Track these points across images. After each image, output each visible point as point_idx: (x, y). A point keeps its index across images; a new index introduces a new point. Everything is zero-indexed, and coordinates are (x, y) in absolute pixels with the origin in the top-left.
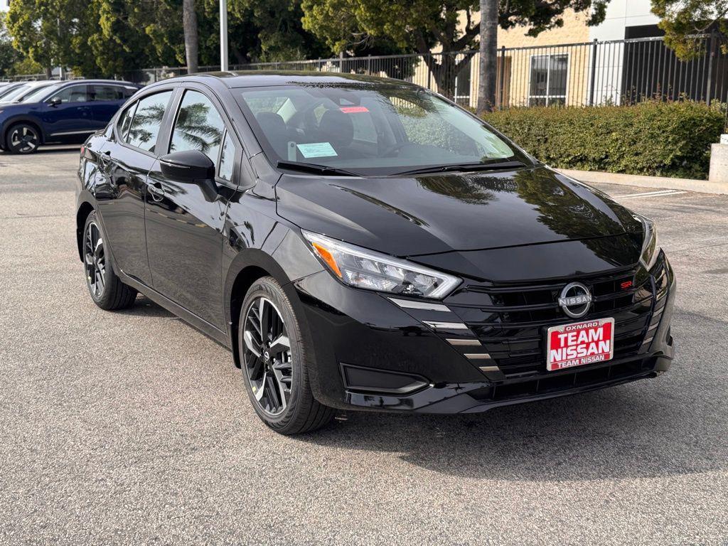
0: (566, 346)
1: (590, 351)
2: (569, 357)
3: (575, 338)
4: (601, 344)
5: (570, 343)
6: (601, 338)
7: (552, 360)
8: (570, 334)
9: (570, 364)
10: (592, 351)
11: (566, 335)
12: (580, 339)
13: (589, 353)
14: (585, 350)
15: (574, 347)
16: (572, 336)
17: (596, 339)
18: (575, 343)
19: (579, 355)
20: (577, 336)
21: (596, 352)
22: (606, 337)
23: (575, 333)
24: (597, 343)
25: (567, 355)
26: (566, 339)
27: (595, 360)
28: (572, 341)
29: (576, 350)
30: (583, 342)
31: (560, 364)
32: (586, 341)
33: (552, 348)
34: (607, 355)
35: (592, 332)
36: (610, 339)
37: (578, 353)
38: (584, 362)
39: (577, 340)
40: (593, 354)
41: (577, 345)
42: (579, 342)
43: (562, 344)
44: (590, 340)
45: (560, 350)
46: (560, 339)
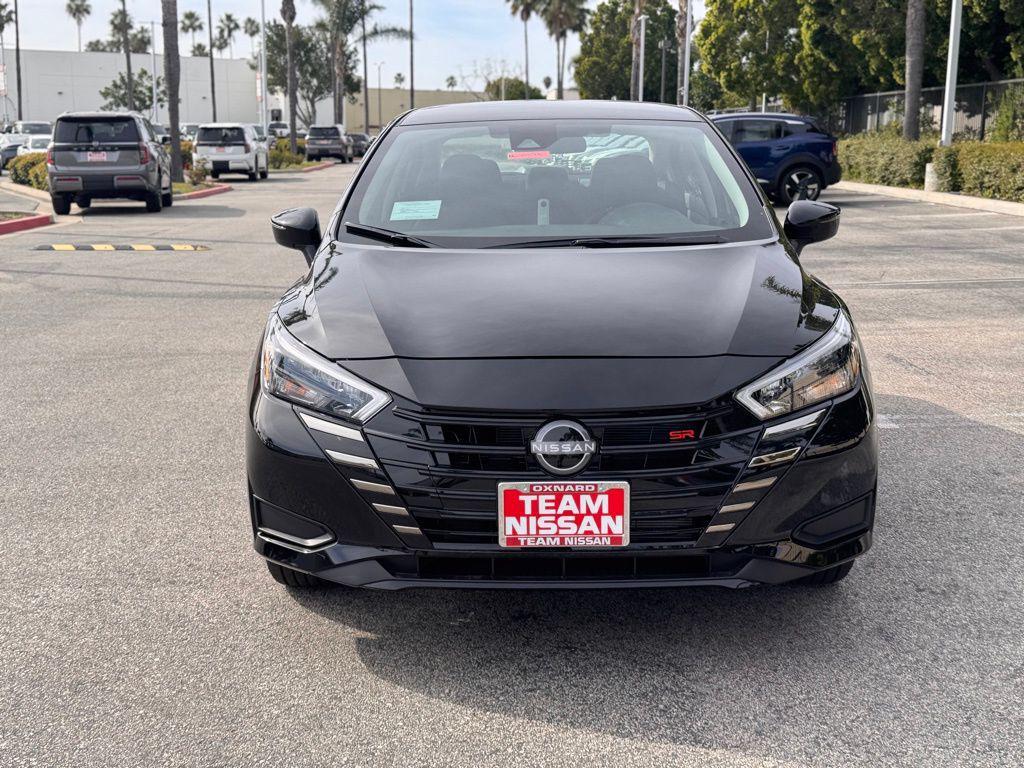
0: (535, 512)
1: (584, 528)
2: (541, 532)
3: (553, 504)
4: (606, 520)
5: (542, 510)
6: (605, 510)
7: (509, 532)
8: (542, 499)
9: (540, 542)
10: (589, 529)
11: (534, 498)
12: (562, 508)
13: (581, 531)
14: (574, 527)
15: (553, 518)
16: (547, 501)
17: (594, 510)
18: (553, 511)
19: (561, 532)
20: (558, 502)
21: (596, 531)
22: (615, 510)
23: (553, 497)
24: (598, 518)
25: (538, 528)
26: (535, 504)
27: (591, 542)
28: (547, 508)
29: (555, 522)
30: (568, 513)
31: (522, 540)
32: (576, 511)
33: (507, 513)
34: (617, 539)
35: (585, 499)
36: (621, 513)
37: (559, 528)
38: (569, 542)
39: (556, 508)
40: (588, 533)
41: (557, 516)
42: (560, 511)
43: (528, 510)
44: (583, 511)
45: (523, 520)
46: (523, 502)
